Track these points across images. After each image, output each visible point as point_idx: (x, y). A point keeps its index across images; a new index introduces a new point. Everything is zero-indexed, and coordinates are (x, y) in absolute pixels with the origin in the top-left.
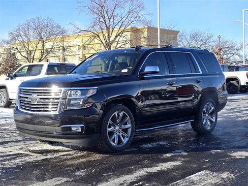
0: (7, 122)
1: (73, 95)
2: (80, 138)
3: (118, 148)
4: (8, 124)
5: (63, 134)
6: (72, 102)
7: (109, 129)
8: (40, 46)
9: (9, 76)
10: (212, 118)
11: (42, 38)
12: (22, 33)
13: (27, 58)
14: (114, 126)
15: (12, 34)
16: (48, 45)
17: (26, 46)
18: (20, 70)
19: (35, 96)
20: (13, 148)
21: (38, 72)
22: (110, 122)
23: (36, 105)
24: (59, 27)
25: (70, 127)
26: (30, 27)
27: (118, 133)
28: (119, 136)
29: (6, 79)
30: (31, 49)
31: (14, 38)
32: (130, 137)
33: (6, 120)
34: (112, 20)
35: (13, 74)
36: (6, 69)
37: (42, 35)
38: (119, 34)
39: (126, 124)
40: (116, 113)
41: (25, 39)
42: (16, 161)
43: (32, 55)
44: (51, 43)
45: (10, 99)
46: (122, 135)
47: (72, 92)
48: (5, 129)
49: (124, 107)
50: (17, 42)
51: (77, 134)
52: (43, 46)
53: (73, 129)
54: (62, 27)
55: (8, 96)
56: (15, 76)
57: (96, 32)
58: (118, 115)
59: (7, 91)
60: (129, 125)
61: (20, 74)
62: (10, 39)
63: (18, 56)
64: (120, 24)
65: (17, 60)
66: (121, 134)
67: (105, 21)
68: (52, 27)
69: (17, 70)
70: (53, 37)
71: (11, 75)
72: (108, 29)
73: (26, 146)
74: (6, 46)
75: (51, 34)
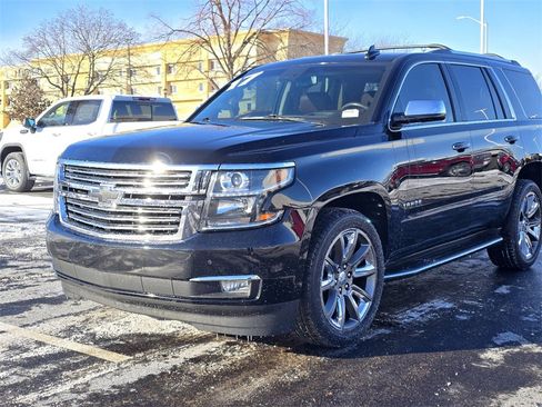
0: (27, 232)
1: (226, 185)
2: (246, 314)
3: (347, 332)
4: (29, 241)
5: (194, 301)
6: (223, 207)
7: (324, 283)
8: (86, 64)
9: (27, 125)
10: (532, 228)
11: (89, 49)
12: (50, 39)
13: (62, 89)
14: (336, 272)
15: (30, 40)
16: (102, 64)
17: (60, 64)
18: (50, 112)
19: (108, 186)
20: (46, 326)
21: (90, 116)
22: (327, 262)
23: (112, 213)
24: (122, 26)
25: (218, 283)
26: (65, 27)
27: (344, 292)
28: (346, 298)
29: (23, 132)
30: (68, 71)
31: (34, 49)
32: (374, 298)
33: (23, 229)
34: (235, 9)
35: (37, 120)
36: (21, 111)
37: (90, 43)
38: (249, 39)
39: (363, 264)
40: (340, 236)
41: (57, 51)
42: (59, 389)
43: (71, 83)
44: (109, 59)
45: (31, 175)
46: (354, 296)
47: (222, 177)
48: (23, 257)
49: (361, 217)
50: (42, 57)
51: (237, 301)
52: (93, 64)
53: (227, 287)
54: (129, 26)
55: (26, 168)
56: (42, 125)
57: (203, 35)
58: (346, 241)
59: (23, 157)
60: (370, 268)
61: (49, 120)
62: (26, 49)
63: (43, 84)
64: (252, 18)
65: (42, 92)
66: (351, 292)
67: (221, 10)
68: (109, 27)
69: (44, 113)
70: (111, 47)
71: (31, 122)
72: (227, 27)
73: (82, 318)
74: (19, 64)
75: (107, 41)
